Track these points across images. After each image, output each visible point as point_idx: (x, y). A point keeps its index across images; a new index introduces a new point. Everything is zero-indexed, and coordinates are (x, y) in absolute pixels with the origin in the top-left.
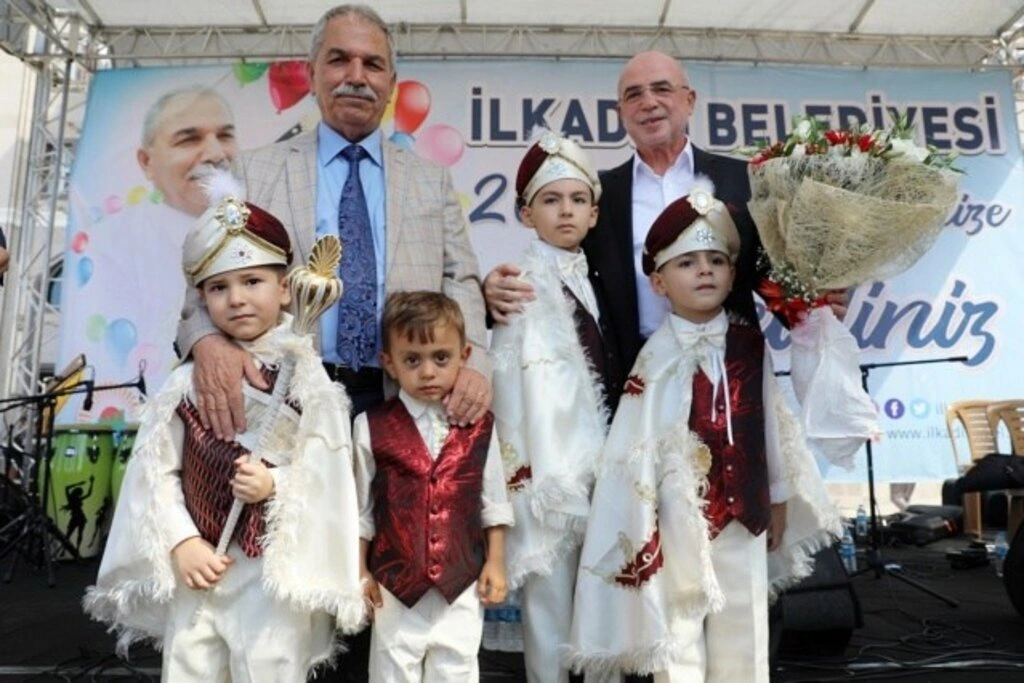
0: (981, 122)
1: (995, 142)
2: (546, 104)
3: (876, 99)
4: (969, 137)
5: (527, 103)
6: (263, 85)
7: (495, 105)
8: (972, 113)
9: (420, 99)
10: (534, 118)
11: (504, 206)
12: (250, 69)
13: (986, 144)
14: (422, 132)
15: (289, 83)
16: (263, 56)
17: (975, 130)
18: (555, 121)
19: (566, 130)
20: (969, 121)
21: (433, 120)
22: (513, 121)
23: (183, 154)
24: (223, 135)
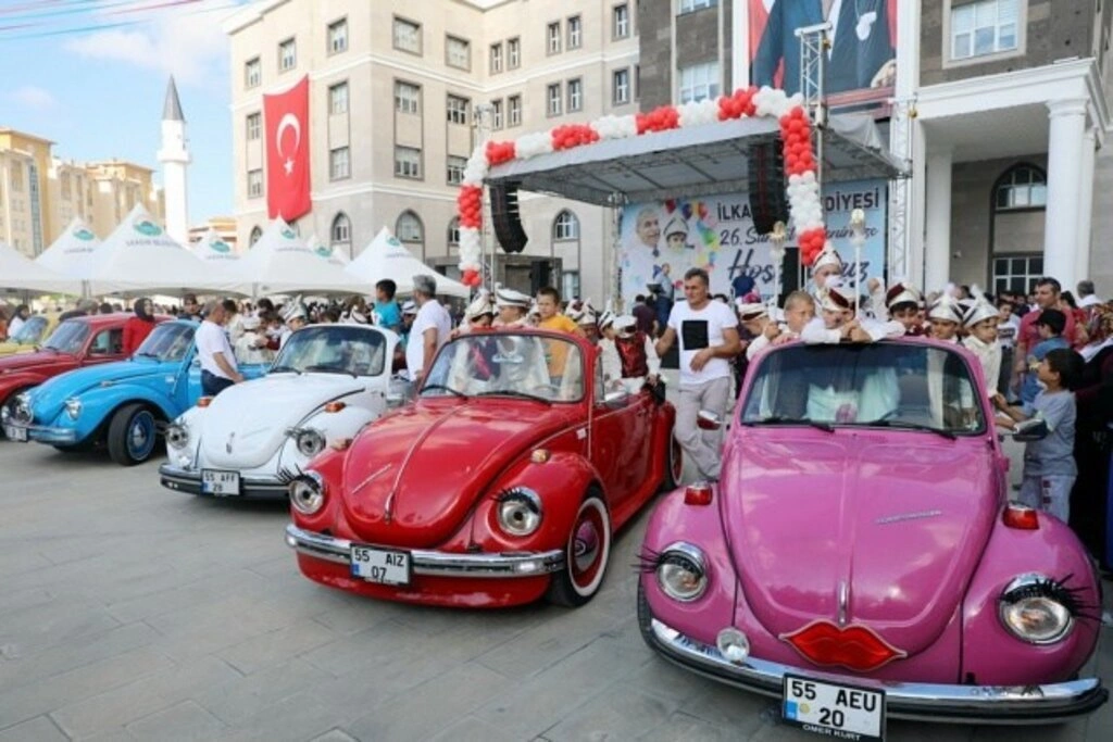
0: (873, 198)
1: (877, 205)
2: (738, 207)
3: (838, 193)
4: (868, 203)
5: (732, 208)
6: (664, 207)
7: (724, 208)
8: (870, 194)
9: (704, 208)
10: (735, 211)
11: (728, 240)
12: (660, 202)
13: (874, 206)
14: (706, 219)
15: (671, 206)
16: (663, 198)
17: (871, 201)
18: (740, 212)
19: (744, 215)
20: (869, 198)
21: (709, 214)
22: (729, 213)
23: (647, 230)
24: (656, 223)
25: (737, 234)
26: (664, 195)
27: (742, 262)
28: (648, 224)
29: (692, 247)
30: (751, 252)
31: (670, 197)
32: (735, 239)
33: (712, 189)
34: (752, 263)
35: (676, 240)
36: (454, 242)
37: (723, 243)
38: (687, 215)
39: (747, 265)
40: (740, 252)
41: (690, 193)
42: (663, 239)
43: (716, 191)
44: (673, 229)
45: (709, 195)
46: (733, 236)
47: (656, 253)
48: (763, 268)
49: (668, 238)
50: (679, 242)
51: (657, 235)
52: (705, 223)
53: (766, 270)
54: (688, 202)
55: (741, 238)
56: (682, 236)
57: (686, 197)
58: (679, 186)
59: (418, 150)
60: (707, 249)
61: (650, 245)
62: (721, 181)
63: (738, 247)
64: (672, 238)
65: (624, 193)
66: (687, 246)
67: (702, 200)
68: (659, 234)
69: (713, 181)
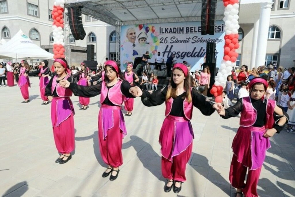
0: (221, 28)
2: (168, 28)
4: (219, 30)
5: (166, 29)
6: (138, 27)
7: (162, 29)
8: (220, 26)
9: (154, 29)
10: (166, 30)
11: (163, 41)
12: (137, 25)
13: (221, 31)
14: (154, 33)
15: (141, 27)
16: (138, 24)
17: (220, 29)
18: (168, 31)
19: (170, 32)
20: (219, 28)
21: (156, 31)
22: (164, 31)
23: (131, 36)
24: (135, 33)
25: (167, 39)
26: (138, 23)
27: (168, 50)
28: (131, 34)
29: (149, 43)
30: (172, 46)
31: (140, 24)
32: (166, 41)
33: (158, 21)
34: (172, 51)
35: (142, 40)
36: (52, 41)
37: (161, 42)
38: (147, 30)
39: (170, 51)
40: (167, 46)
41: (148, 22)
42: (137, 39)
43: (159, 22)
44: (141, 36)
45: (156, 23)
46: (165, 40)
47: (134, 45)
48: (176, 53)
49: (139, 40)
50: (143, 41)
51: (135, 38)
52: (154, 34)
53: (178, 53)
54: (148, 26)
55: (168, 41)
56: (145, 39)
57: (147, 24)
58: (144, 20)
59: (37, 6)
60: (155, 45)
61: (132, 42)
62: (162, 19)
63: (167, 44)
64: (141, 40)
65: (121, 21)
66: (146, 43)
67: (153, 25)
68: (136, 38)
69: (159, 18)
